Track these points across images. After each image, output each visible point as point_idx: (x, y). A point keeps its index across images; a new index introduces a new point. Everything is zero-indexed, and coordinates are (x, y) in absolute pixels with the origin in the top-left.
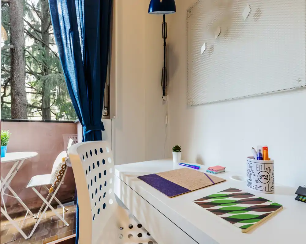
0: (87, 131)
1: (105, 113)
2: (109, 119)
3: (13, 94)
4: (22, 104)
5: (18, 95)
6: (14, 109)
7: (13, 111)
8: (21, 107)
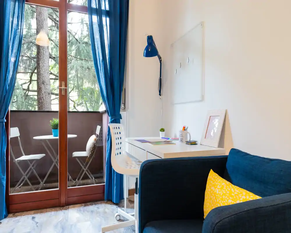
0: (111, 119)
1: (123, 108)
2: (125, 111)
3: (39, 83)
4: (47, 93)
5: (44, 84)
6: (40, 98)
7: (40, 101)
8: (46, 96)
